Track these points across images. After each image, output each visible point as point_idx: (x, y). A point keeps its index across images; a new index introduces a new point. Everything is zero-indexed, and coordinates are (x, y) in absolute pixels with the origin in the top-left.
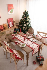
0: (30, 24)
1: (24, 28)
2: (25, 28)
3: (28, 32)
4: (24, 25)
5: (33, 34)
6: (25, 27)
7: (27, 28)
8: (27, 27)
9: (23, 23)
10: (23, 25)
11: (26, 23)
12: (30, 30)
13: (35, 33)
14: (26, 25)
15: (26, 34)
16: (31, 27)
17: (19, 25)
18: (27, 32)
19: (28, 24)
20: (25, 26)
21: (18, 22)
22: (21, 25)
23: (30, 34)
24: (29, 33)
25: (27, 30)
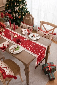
0: (26, 6)
1: (14, 16)
2: (18, 16)
3: (23, 22)
4: (16, 10)
5: (34, 26)
6: (17, 14)
7: (21, 16)
8: (21, 13)
9: (11, 5)
10: (13, 10)
11: (17, 6)
12: (26, 18)
13: (37, 23)
14: (18, 10)
15: (21, 26)
16: (27, 13)
17: (6, 10)
18: (21, 23)
19: (22, 7)
20: (17, 12)
21: (3, 4)
22: (8, 10)
23: (28, 26)
24: (25, 25)
25: (22, 19)
